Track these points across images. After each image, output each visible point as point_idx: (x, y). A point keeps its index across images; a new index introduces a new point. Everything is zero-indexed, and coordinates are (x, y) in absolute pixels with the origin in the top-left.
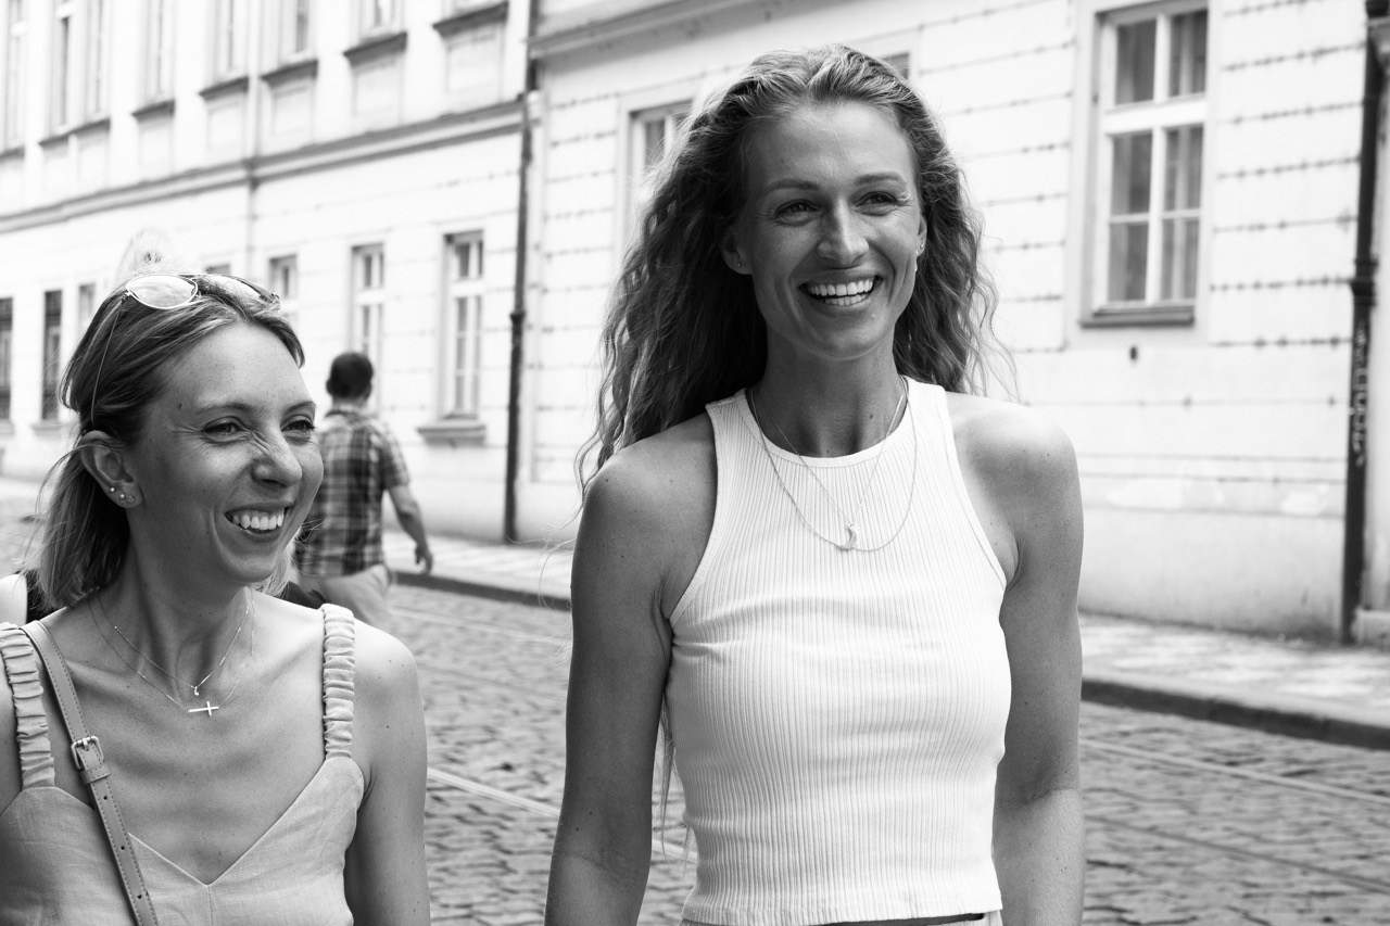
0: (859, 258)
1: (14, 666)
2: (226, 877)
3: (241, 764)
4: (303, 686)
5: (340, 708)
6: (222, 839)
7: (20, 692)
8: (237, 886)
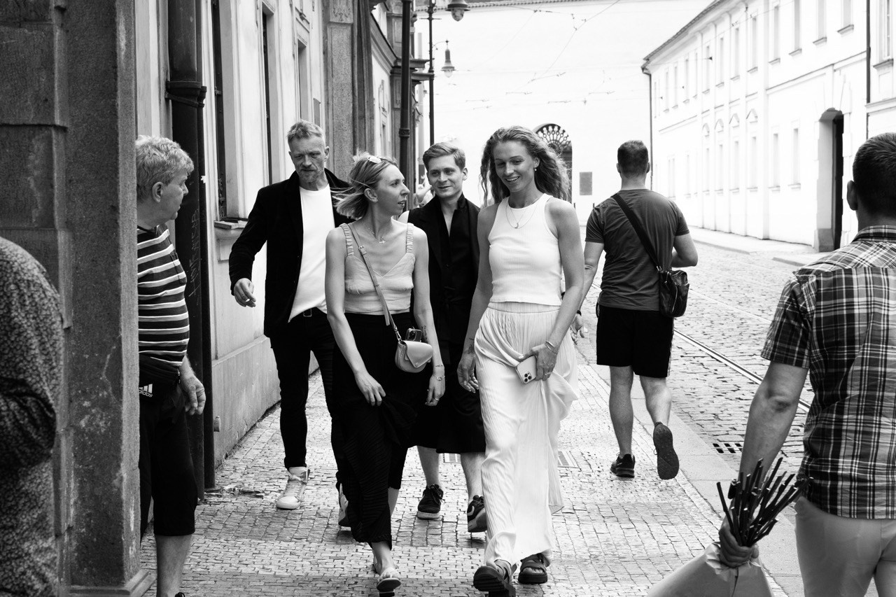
0: (512, 174)
1: (346, 232)
2: (386, 275)
3: (389, 253)
4: (403, 238)
5: (410, 243)
6: (385, 268)
7: (347, 237)
8: (388, 277)
